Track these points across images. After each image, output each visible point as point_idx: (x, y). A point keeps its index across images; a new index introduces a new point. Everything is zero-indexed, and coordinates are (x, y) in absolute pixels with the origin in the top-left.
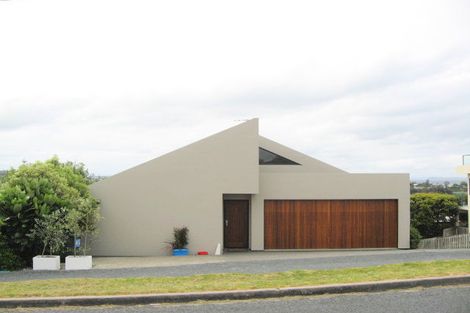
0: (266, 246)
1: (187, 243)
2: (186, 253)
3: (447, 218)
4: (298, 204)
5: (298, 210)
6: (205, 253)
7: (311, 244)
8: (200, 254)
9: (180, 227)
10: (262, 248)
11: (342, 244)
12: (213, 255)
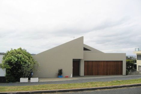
0: (85, 75)
1: (62, 74)
2: (62, 77)
3: (130, 67)
4: (94, 62)
5: (94, 64)
6: (68, 77)
7: (98, 74)
8: (66, 77)
9: (60, 69)
10: (83, 75)
11: (107, 74)
12: (70, 77)
